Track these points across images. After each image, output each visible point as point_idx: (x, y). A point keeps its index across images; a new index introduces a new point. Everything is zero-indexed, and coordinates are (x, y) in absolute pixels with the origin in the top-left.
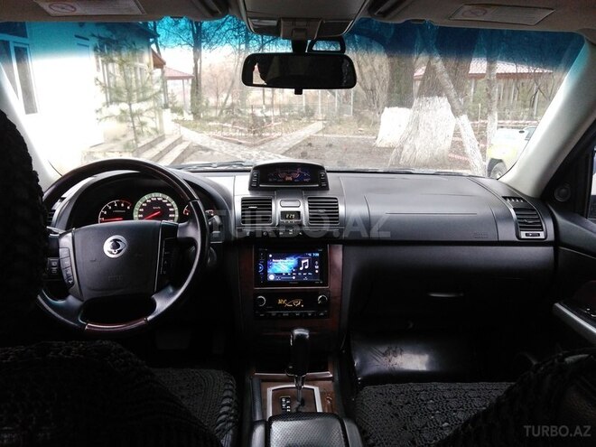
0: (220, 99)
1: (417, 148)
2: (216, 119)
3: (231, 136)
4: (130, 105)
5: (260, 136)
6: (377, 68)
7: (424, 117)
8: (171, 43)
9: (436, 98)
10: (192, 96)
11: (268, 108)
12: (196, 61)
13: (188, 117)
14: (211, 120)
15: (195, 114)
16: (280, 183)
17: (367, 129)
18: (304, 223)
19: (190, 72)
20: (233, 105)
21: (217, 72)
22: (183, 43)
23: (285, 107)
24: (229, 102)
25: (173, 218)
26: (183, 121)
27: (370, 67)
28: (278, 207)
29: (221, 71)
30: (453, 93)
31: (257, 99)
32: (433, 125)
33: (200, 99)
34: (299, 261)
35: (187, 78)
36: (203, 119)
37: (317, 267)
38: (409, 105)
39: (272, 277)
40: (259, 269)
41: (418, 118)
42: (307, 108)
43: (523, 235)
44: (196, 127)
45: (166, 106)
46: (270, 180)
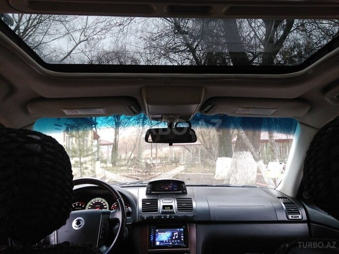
0: (128, 155)
1: (238, 179)
2: (125, 165)
3: (133, 175)
4: (80, 158)
5: (149, 174)
6: (212, 137)
7: (240, 162)
8: (103, 127)
9: (245, 152)
10: (112, 153)
11: (154, 159)
12: (116, 135)
13: (110, 165)
14: (122, 166)
15: (114, 163)
16: (162, 191)
17: (209, 170)
18: (175, 212)
19: (112, 141)
20: (135, 158)
21: (127, 141)
22: (109, 127)
23: (163, 158)
24: (132, 156)
25: (106, 208)
26: (106, 167)
27: (208, 137)
28: (161, 203)
29: (129, 140)
30: (253, 150)
31: (148, 155)
32: (245, 166)
33: (117, 155)
34: (173, 233)
35: (110, 144)
36: (117, 166)
37: (182, 237)
38: (231, 156)
39: (158, 243)
40: (151, 239)
41: (236, 162)
42: (175, 158)
43: (290, 217)
44: (113, 170)
45: (98, 160)
46: (157, 189)
